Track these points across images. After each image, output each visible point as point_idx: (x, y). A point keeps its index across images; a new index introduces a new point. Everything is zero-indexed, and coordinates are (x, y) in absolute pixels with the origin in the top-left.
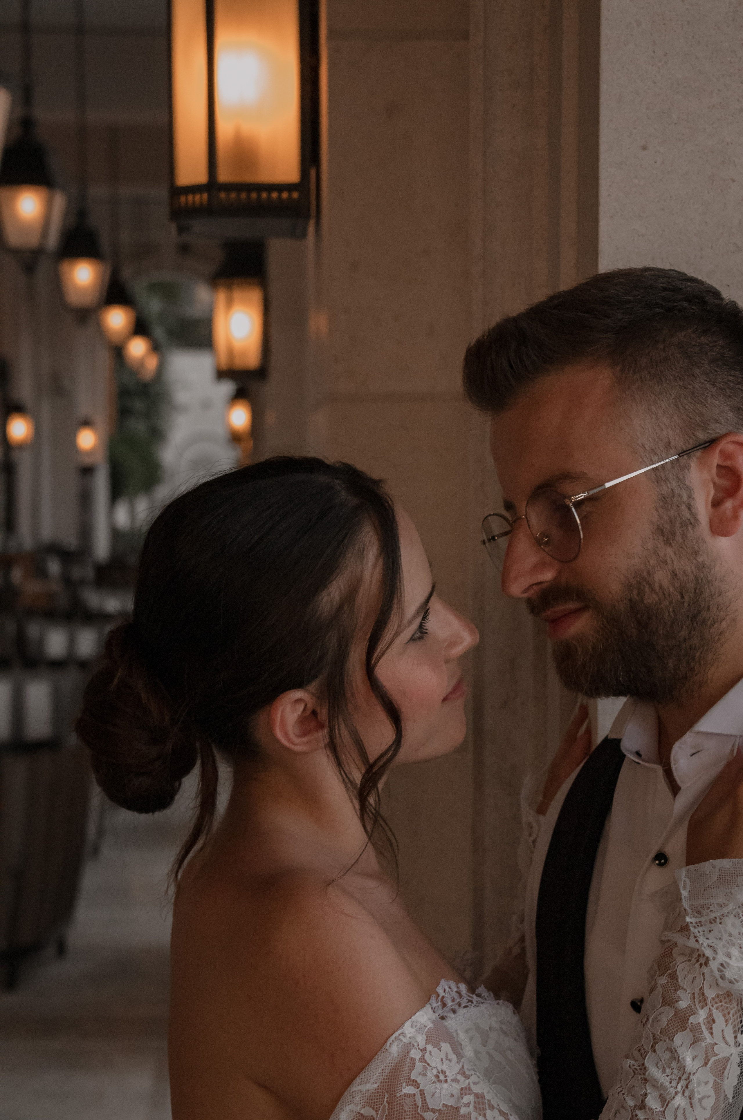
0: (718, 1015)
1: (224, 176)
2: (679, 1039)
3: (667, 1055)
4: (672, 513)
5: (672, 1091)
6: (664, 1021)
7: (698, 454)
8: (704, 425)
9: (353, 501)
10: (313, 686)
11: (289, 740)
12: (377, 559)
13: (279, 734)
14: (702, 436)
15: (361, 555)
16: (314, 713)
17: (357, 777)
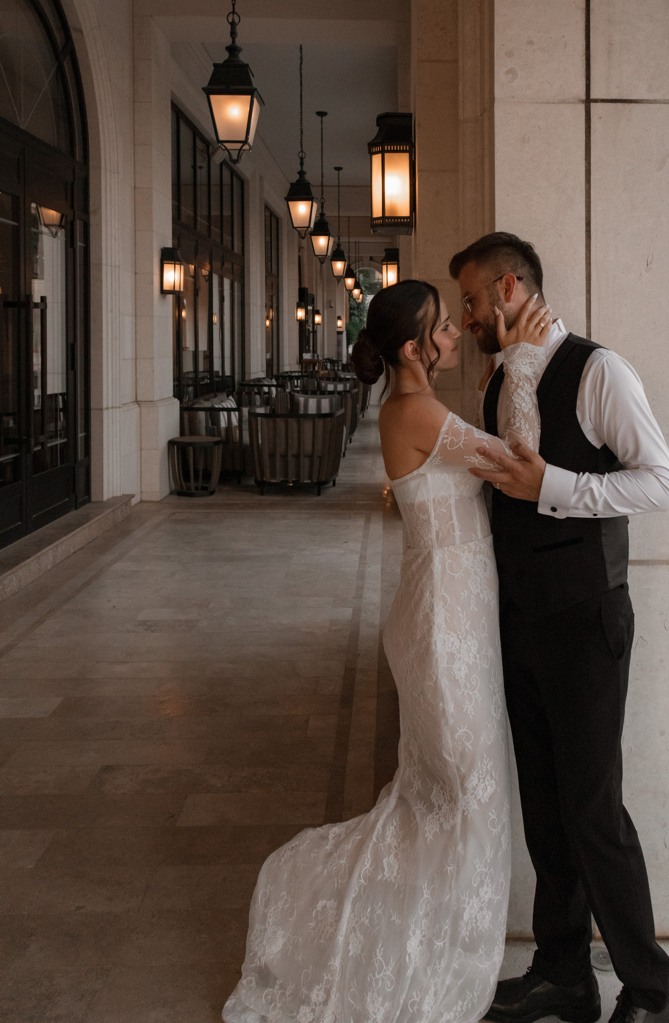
0: (525, 383)
1: (387, 215)
2: (519, 390)
3: (517, 395)
4: (493, 298)
5: (521, 402)
6: (513, 388)
7: (499, 280)
8: (500, 272)
9: (426, 289)
10: (416, 340)
11: (409, 355)
12: (433, 304)
13: (406, 354)
14: (499, 276)
15: (429, 303)
16: (416, 349)
17: (427, 366)
